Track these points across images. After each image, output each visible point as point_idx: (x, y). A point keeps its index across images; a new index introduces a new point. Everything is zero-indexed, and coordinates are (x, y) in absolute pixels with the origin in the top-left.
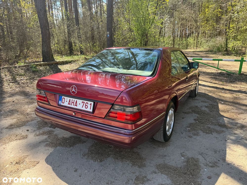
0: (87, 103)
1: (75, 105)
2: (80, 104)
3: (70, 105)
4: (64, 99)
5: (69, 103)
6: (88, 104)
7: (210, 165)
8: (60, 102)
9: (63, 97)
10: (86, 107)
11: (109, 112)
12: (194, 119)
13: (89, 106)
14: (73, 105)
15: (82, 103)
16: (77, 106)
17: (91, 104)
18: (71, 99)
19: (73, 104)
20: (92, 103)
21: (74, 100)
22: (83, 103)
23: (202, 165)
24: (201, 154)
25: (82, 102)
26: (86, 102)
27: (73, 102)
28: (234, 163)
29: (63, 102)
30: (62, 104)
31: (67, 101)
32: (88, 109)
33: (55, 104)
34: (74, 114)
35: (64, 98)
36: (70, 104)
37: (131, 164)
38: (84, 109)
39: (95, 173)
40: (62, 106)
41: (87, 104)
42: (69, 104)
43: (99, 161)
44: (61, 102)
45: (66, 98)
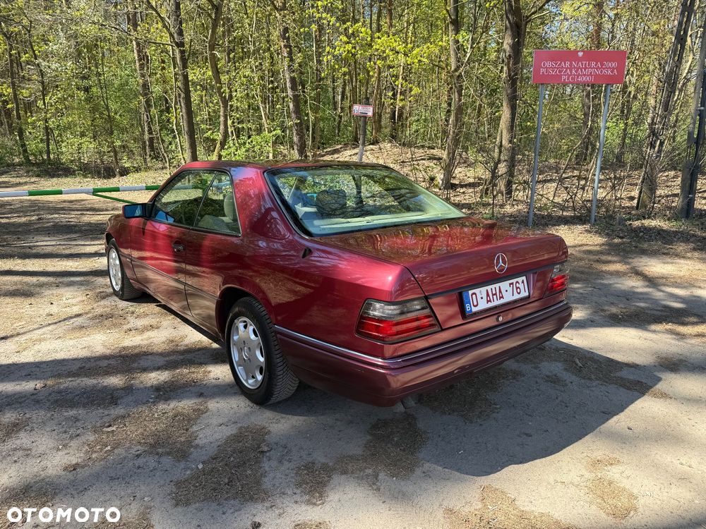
0: (517, 282)
1: (500, 298)
2: (506, 291)
3: (491, 302)
4: (474, 296)
5: (488, 299)
8: (468, 307)
9: (470, 292)
10: (518, 290)
13: (521, 286)
14: (496, 300)
15: (510, 286)
17: (523, 282)
18: (489, 288)
19: (495, 297)
20: (524, 278)
21: (495, 288)
22: (512, 286)
25: (510, 284)
26: (515, 281)
27: (494, 292)
29: (475, 304)
30: (474, 309)
31: (482, 298)
34: (501, 319)
35: (475, 294)
40: (475, 314)
41: (518, 285)
42: (488, 302)
44: (471, 306)
45: (477, 291)
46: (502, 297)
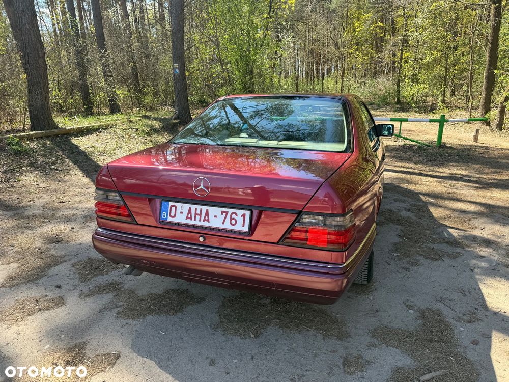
0: (234, 213)
1: (204, 220)
2: (216, 217)
3: (191, 220)
4: (173, 209)
5: (189, 216)
6: (237, 215)
7: (466, 318)
8: (164, 215)
9: (171, 204)
10: (233, 222)
11: (291, 229)
12: (397, 235)
13: (240, 219)
14: (200, 220)
15: (222, 214)
16: (209, 222)
17: (244, 216)
18: (193, 207)
19: (198, 217)
20: (248, 213)
21: (201, 210)
22: (224, 214)
23: (452, 321)
24: (441, 300)
25: (223, 212)
26: (230, 211)
27: (198, 212)
28: (504, 311)
29: (173, 214)
30: (170, 219)
31: (181, 213)
32: (239, 227)
33: (151, 221)
34: (201, 239)
35: (176, 207)
36: (191, 218)
37: (320, 336)
38: (227, 226)
39: (255, 362)
40: (171, 223)
41: (234, 216)
42: (187, 218)
43: (252, 336)
44: (167, 215)
45: (178, 205)
46: (208, 220)
